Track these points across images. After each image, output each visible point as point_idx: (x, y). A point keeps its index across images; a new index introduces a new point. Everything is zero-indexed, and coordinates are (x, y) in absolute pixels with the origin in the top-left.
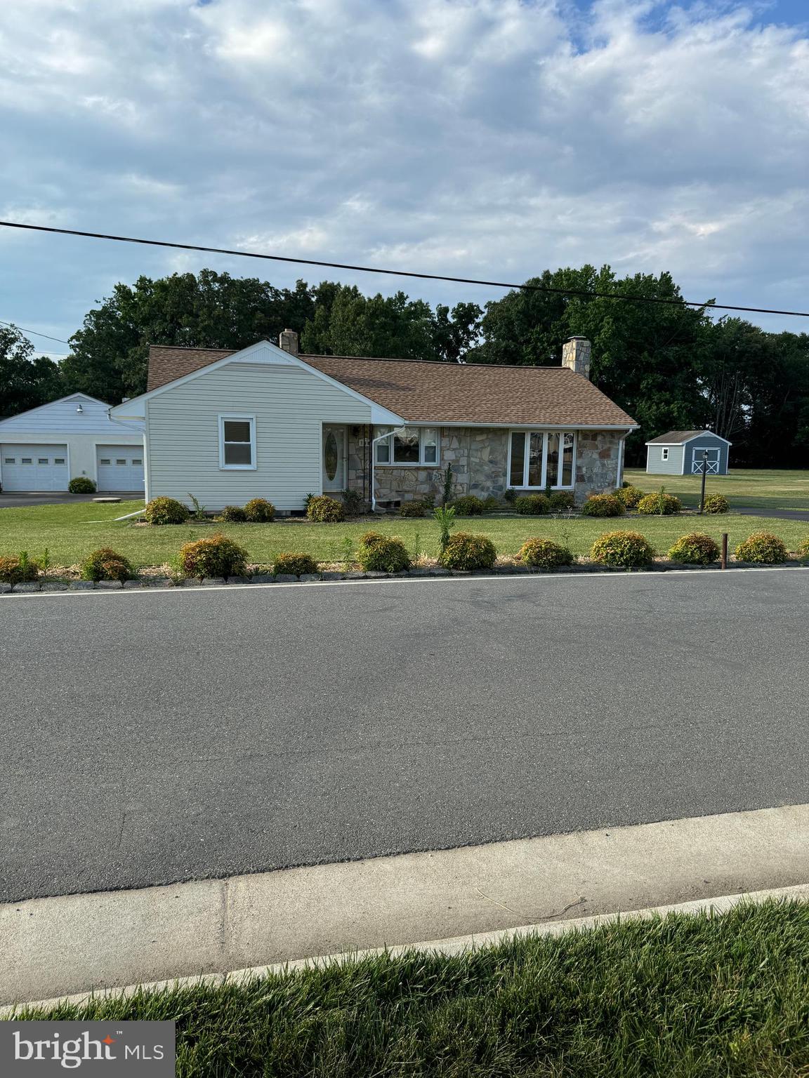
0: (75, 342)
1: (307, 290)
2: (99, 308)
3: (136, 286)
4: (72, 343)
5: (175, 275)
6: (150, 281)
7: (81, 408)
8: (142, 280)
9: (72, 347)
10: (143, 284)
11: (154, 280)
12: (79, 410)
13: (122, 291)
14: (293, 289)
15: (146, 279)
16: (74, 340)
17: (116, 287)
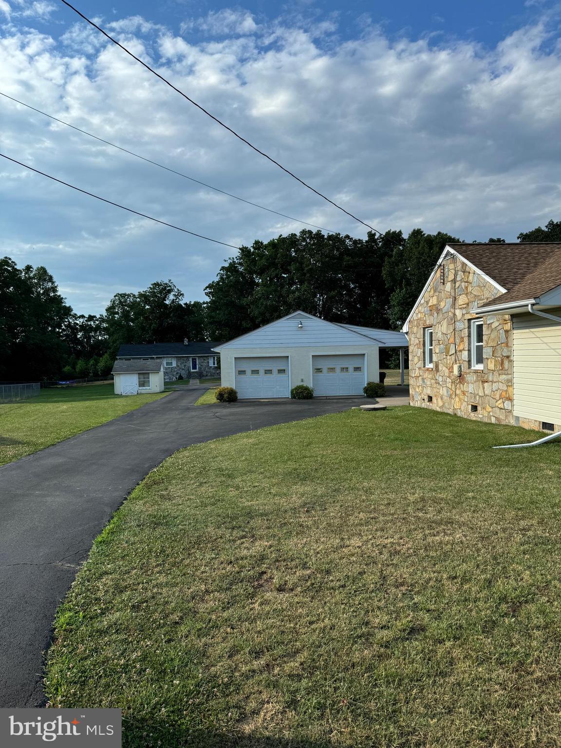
0: (208, 290)
1: (376, 237)
2: (227, 265)
3: (253, 247)
4: (206, 291)
5: (280, 236)
6: (262, 243)
7: (301, 324)
8: (257, 242)
9: (206, 294)
10: (258, 245)
11: (265, 242)
12: (300, 326)
13: (244, 250)
14: (365, 238)
15: (259, 242)
16: (208, 289)
17: (240, 249)
